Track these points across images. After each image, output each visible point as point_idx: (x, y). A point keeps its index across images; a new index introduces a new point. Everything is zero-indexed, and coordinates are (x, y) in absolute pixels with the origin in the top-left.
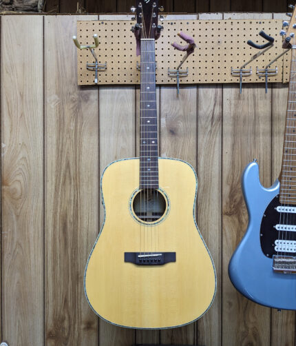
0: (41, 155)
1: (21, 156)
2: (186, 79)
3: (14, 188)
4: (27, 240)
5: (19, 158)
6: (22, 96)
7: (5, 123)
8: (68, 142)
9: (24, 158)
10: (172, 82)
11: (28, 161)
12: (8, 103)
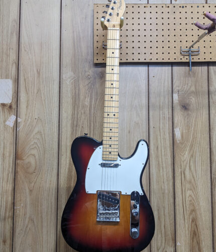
0: (56, 130)
1: (36, 130)
2: (198, 57)
3: (28, 162)
4: (40, 215)
5: (34, 133)
6: (39, 73)
7: (21, 98)
8: (83, 117)
9: (39, 132)
10: (184, 60)
11: (43, 136)
12: (25, 80)
